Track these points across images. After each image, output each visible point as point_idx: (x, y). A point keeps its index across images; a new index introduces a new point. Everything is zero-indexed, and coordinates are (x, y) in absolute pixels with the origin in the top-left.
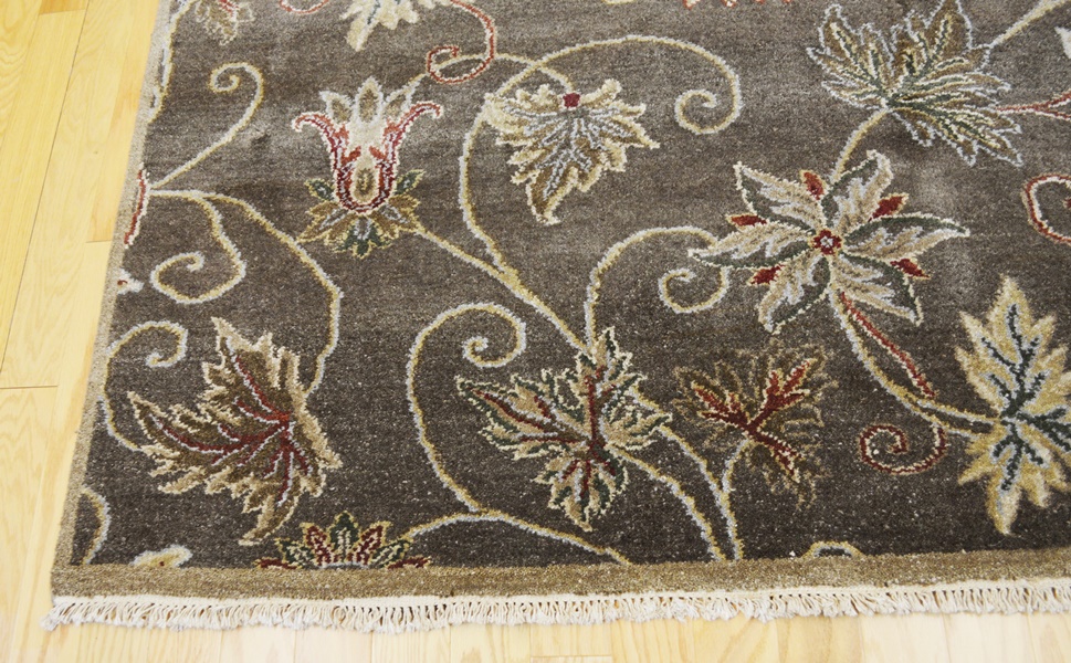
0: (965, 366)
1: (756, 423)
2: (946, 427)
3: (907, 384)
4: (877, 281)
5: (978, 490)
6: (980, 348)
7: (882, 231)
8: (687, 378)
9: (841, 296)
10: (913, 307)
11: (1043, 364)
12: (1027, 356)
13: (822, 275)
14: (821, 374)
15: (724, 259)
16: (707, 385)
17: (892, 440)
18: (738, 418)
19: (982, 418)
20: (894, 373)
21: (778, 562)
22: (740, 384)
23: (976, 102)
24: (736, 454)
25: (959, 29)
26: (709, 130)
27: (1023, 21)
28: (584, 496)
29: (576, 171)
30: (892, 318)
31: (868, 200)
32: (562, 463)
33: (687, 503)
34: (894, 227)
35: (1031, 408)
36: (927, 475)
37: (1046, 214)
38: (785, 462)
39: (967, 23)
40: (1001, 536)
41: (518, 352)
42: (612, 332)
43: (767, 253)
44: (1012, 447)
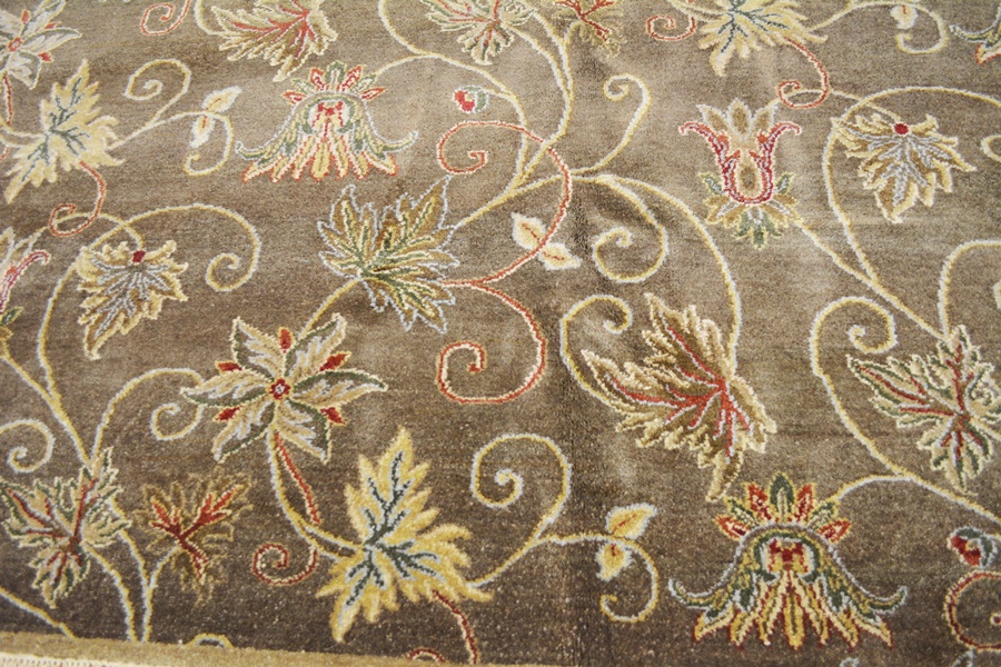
0: (349, 501)
1: (186, 534)
2: (321, 551)
3: (303, 513)
4: (306, 425)
5: (330, 602)
6: (365, 486)
7: (323, 383)
8: (150, 493)
9: (276, 434)
10: (326, 448)
11: (407, 503)
12: (397, 496)
13: (268, 417)
14: (243, 498)
15: (202, 398)
16: (162, 500)
17: (278, 557)
18: (175, 529)
19: (349, 545)
20: (295, 500)
21: (170, 646)
22: (184, 501)
23: (429, 276)
24: (167, 559)
25: (437, 212)
26: (226, 289)
27: (485, 208)
28: (57, 580)
29: (122, 316)
30: (308, 456)
31: (320, 356)
32: (49, 553)
33: (124, 592)
34: (333, 379)
35: (388, 539)
36: (296, 588)
37: (449, 378)
38: (198, 566)
39: (446, 208)
40: (334, 642)
41: (44, 461)
42: (110, 450)
43: (235, 396)
44: (364, 571)
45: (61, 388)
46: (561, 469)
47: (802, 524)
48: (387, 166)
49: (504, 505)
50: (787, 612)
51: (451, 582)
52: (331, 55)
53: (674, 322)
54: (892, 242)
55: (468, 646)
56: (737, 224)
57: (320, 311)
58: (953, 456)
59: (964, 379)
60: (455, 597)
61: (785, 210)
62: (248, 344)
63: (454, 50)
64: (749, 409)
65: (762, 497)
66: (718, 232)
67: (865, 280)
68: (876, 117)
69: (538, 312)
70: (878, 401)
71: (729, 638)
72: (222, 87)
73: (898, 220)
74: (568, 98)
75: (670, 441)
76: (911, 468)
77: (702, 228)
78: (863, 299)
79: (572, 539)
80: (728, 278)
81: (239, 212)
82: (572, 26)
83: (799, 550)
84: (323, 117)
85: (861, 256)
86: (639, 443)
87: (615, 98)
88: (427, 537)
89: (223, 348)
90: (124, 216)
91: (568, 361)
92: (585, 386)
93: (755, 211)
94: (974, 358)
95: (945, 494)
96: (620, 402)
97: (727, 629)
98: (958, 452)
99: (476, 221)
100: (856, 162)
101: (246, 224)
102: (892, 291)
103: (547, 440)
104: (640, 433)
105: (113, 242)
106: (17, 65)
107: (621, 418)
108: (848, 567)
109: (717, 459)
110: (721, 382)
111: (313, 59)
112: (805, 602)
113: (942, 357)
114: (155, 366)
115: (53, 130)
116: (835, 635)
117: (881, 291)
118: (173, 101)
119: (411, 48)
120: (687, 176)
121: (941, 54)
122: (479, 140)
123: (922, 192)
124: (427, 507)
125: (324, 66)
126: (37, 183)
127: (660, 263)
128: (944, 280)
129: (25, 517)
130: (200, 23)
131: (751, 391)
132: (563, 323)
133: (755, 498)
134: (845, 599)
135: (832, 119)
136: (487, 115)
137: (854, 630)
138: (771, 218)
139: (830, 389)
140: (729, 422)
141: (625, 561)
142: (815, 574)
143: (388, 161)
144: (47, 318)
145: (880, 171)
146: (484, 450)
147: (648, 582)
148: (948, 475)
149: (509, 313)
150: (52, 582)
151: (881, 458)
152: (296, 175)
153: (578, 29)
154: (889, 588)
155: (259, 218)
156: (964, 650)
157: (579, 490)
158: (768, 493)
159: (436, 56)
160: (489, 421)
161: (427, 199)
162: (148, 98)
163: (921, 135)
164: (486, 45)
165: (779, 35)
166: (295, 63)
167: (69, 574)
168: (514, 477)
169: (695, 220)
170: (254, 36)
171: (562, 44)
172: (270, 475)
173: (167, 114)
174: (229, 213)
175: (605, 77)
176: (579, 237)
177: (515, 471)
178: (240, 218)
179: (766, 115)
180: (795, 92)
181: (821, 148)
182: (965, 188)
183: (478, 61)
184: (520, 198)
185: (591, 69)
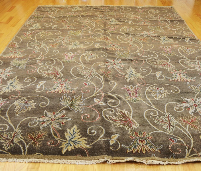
0: (65, 135)
1: (35, 139)
2: (60, 141)
3: (57, 136)
4: (58, 124)
5: (62, 148)
6: (68, 133)
7: (61, 119)
8: (28, 134)
9: (52, 126)
10: (61, 128)
11: (76, 135)
12: (74, 134)
13: (51, 123)
14: (46, 134)
15: (38, 121)
16: (30, 135)
17: (52, 142)
18: (33, 139)
19: (65, 141)
20: (56, 135)
21: (31, 155)
22: (34, 135)
23: (80, 105)
24: (31, 143)
25: (81, 98)
26: (43, 107)
27: (90, 97)
28: (8, 147)
29: (23, 110)
30: (58, 129)
31: (60, 115)
32: (7, 143)
33: (22, 148)
34: (62, 119)
35: (72, 140)
36: (55, 147)
37: (83, 118)
38: (37, 144)
39: (83, 97)
40: (62, 154)
41: (7, 130)
42: (20, 128)
43: (45, 121)
44: (68, 144)
45: (10, 119)
46: (103, 130)
47: (144, 137)
48: (72, 92)
49: (93, 135)
50: (142, 149)
51: (84, 145)
52: (62, 77)
53: (121, 112)
54: (157, 102)
55: (87, 154)
56: (131, 100)
57: (60, 110)
58: (169, 129)
59: (170, 119)
60: (84, 147)
61: (139, 98)
62: (47, 114)
63: (84, 78)
64: (134, 123)
65: (137, 133)
66: (128, 101)
67: (153, 107)
68: (154, 87)
69: (99, 110)
70: (156, 122)
71: (133, 152)
72: (42, 81)
73: (157, 99)
74: (103, 84)
75: (121, 126)
76: (162, 130)
77: (126, 100)
78: (152, 109)
79: (105, 139)
80: (130, 107)
81: (46, 97)
82: (104, 75)
83: (144, 140)
84: (61, 85)
85: (152, 104)
86: (116, 127)
87: (111, 84)
88: (79, 139)
89: (43, 114)
90: (24, 97)
91: (104, 116)
92: (107, 120)
93: (134, 98)
94: (171, 117)
95: (168, 133)
96: (113, 122)
97: (132, 151)
98: (169, 128)
99: (88, 99)
100: (150, 93)
101: (47, 98)
102: (157, 108)
103: (101, 126)
104: (116, 125)
105: (22, 100)
106: (3, 76)
107: (113, 124)
108: (152, 143)
109: (129, 129)
110: (130, 119)
111: (59, 78)
112: (145, 147)
113: (166, 116)
114: (29, 117)
115: (10, 85)
116: (150, 151)
117: (155, 108)
118: (33, 82)
119: (76, 77)
120: (123, 94)
121: (164, 80)
122: (88, 89)
123: (161, 96)
124: (79, 135)
125: (61, 79)
126: (7, 92)
127: (119, 104)
128: (166, 107)
129: (2, 137)
130: (38, 72)
131: (135, 120)
132: (103, 112)
133: (136, 134)
134: (152, 147)
135: (147, 88)
136: (90, 86)
137: (154, 150)
138: (137, 99)
139: (148, 120)
140: (131, 124)
141: (114, 142)
142: (147, 144)
143: (72, 91)
144: (8, 110)
145: (154, 94)
146: (89, 128)
147: (118, 145)
148: (168, 131)
149: (94, 111)
150: (7, 147)
151: (157, 129)
152: (56, 92)
153: (105, 76)
154: (160, 145)
155: (49, 98)
156: (173, 153)
157: (106, 133)
158: (138, 133)
159: (81, 78)
160: (90, 124)
161: (79, 96)
162: (28, 82)
163: (161, 90)
164: (89, 77)
165: (138, 77)
166: (56, 78)
167: (11, 146)
168: (95, 131)
169: (125, 99)
170: (48, 74)
171: (102, 77)
172: (51, 131)
173: (32, 84)
174: (44, 97)
175: (109, 82)
176: (105, 101)
177: (95, 130)
178: (46, 98)
179: (136, 87)
180: (140, 84)
181: (145, 91)
182: (168, 96)
183: (88, 79)
184: (95, 96)
185: (107, 81)
